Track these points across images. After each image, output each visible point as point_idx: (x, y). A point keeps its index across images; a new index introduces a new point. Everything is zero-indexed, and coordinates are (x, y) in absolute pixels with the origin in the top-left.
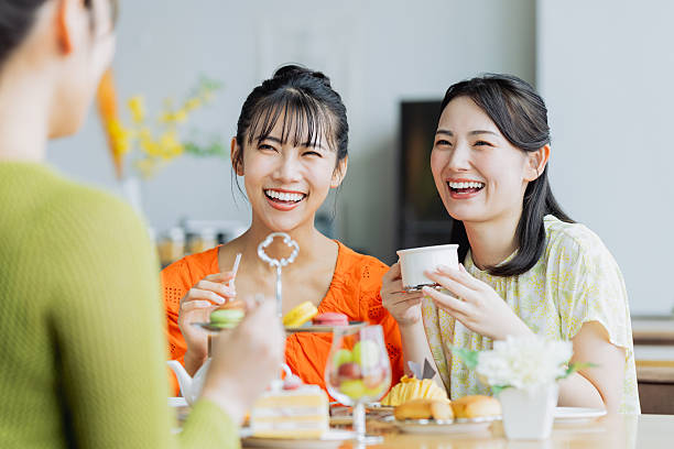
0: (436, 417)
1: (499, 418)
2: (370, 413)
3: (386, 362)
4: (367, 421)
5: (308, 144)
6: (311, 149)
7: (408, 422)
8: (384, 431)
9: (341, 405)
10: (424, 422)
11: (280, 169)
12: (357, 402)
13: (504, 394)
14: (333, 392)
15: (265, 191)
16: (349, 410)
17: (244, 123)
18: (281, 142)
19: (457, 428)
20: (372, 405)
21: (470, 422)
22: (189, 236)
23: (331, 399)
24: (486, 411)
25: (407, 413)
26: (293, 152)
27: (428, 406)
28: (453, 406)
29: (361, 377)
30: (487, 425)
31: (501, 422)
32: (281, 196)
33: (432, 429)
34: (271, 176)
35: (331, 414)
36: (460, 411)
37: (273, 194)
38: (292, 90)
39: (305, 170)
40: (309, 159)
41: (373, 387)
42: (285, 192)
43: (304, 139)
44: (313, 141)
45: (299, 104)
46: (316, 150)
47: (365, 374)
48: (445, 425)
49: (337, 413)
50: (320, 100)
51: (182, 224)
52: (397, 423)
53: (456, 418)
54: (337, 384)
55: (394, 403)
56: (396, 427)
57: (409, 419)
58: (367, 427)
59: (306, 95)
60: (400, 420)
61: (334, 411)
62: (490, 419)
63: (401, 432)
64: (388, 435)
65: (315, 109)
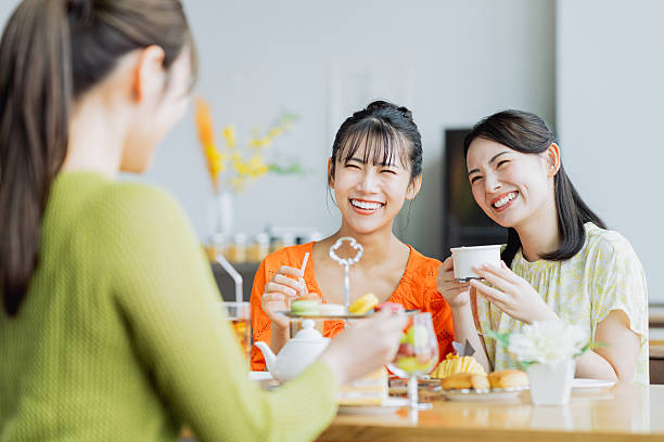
0: (475, 387)
1: (527, 388)
2: (422, 384)
3: (434, 343)
4: (419, 390)
5: (384, 164)
6: (386, 168)
7: (452, 392)
8: (433, 399)
9: (397, 378)
10: (466, 391)
11: (361, 183)
12: (411, 375)
13: (530, 369)
14: (391, 368)
15: (351, 200)
16: (404, 383)
17: (337, 146)
18: (365, 162)
19: (493, 396)
20: (423, 377)
21: (503, 391)
22: (273, 240)
23: (390, 373)
24: (516, 382)
25: (451, 384)
26: (372, 170)
27: (469, 378)
28: (489, 379)
29: (414, 355)
30: (517, 394)
31: (528, 391)
32: (363, 205)
33: (472, 397)
34: (354, 188)
35: (389, 385)
36: (495, 383)
37: (356, 203)
38: (375, 120)
39: (382, 184)
40: (386, 176)
41: (425, 363)
42: (366, 201)
43: (381, 160)
44: (387, 161)
45: (379, 131)
46: (391, 168)
47: (417, 352)
48: (483, 394)
49: (395, 384)
50: (397, 128)
51: (267, 230)
52: (444, 393)
53: (491, 388)
54: (395, 361)
55: (441, 376)
56: (442, 396)
57: (454, 389)
58: (419, 396)
59: (385, 124)
60: (447, 390)
61: (392, 382)
62: (519, 389)
63: (447, 400)
64: (436, 402)
65: (391, 134)
